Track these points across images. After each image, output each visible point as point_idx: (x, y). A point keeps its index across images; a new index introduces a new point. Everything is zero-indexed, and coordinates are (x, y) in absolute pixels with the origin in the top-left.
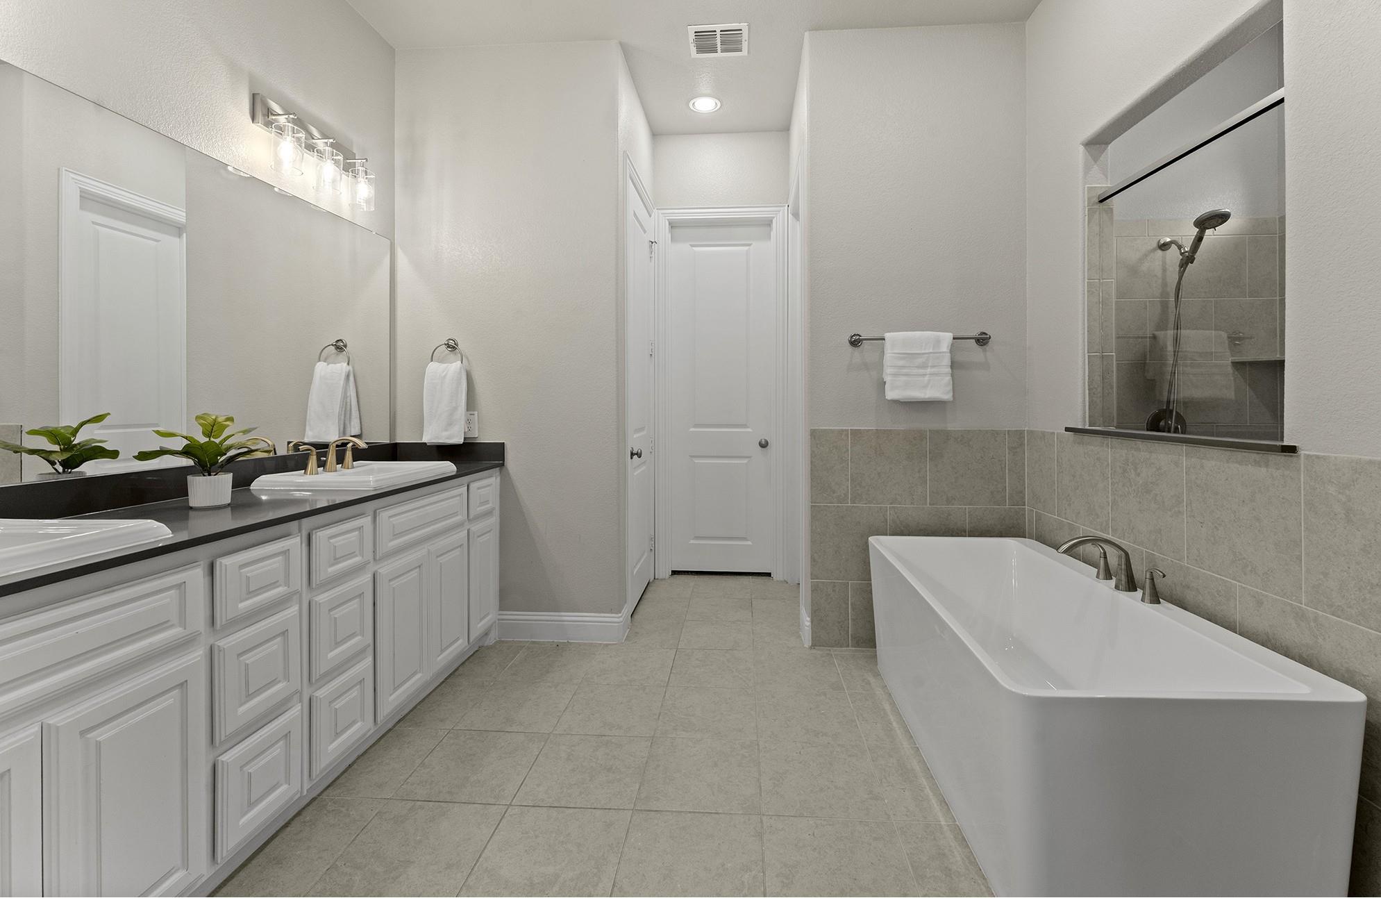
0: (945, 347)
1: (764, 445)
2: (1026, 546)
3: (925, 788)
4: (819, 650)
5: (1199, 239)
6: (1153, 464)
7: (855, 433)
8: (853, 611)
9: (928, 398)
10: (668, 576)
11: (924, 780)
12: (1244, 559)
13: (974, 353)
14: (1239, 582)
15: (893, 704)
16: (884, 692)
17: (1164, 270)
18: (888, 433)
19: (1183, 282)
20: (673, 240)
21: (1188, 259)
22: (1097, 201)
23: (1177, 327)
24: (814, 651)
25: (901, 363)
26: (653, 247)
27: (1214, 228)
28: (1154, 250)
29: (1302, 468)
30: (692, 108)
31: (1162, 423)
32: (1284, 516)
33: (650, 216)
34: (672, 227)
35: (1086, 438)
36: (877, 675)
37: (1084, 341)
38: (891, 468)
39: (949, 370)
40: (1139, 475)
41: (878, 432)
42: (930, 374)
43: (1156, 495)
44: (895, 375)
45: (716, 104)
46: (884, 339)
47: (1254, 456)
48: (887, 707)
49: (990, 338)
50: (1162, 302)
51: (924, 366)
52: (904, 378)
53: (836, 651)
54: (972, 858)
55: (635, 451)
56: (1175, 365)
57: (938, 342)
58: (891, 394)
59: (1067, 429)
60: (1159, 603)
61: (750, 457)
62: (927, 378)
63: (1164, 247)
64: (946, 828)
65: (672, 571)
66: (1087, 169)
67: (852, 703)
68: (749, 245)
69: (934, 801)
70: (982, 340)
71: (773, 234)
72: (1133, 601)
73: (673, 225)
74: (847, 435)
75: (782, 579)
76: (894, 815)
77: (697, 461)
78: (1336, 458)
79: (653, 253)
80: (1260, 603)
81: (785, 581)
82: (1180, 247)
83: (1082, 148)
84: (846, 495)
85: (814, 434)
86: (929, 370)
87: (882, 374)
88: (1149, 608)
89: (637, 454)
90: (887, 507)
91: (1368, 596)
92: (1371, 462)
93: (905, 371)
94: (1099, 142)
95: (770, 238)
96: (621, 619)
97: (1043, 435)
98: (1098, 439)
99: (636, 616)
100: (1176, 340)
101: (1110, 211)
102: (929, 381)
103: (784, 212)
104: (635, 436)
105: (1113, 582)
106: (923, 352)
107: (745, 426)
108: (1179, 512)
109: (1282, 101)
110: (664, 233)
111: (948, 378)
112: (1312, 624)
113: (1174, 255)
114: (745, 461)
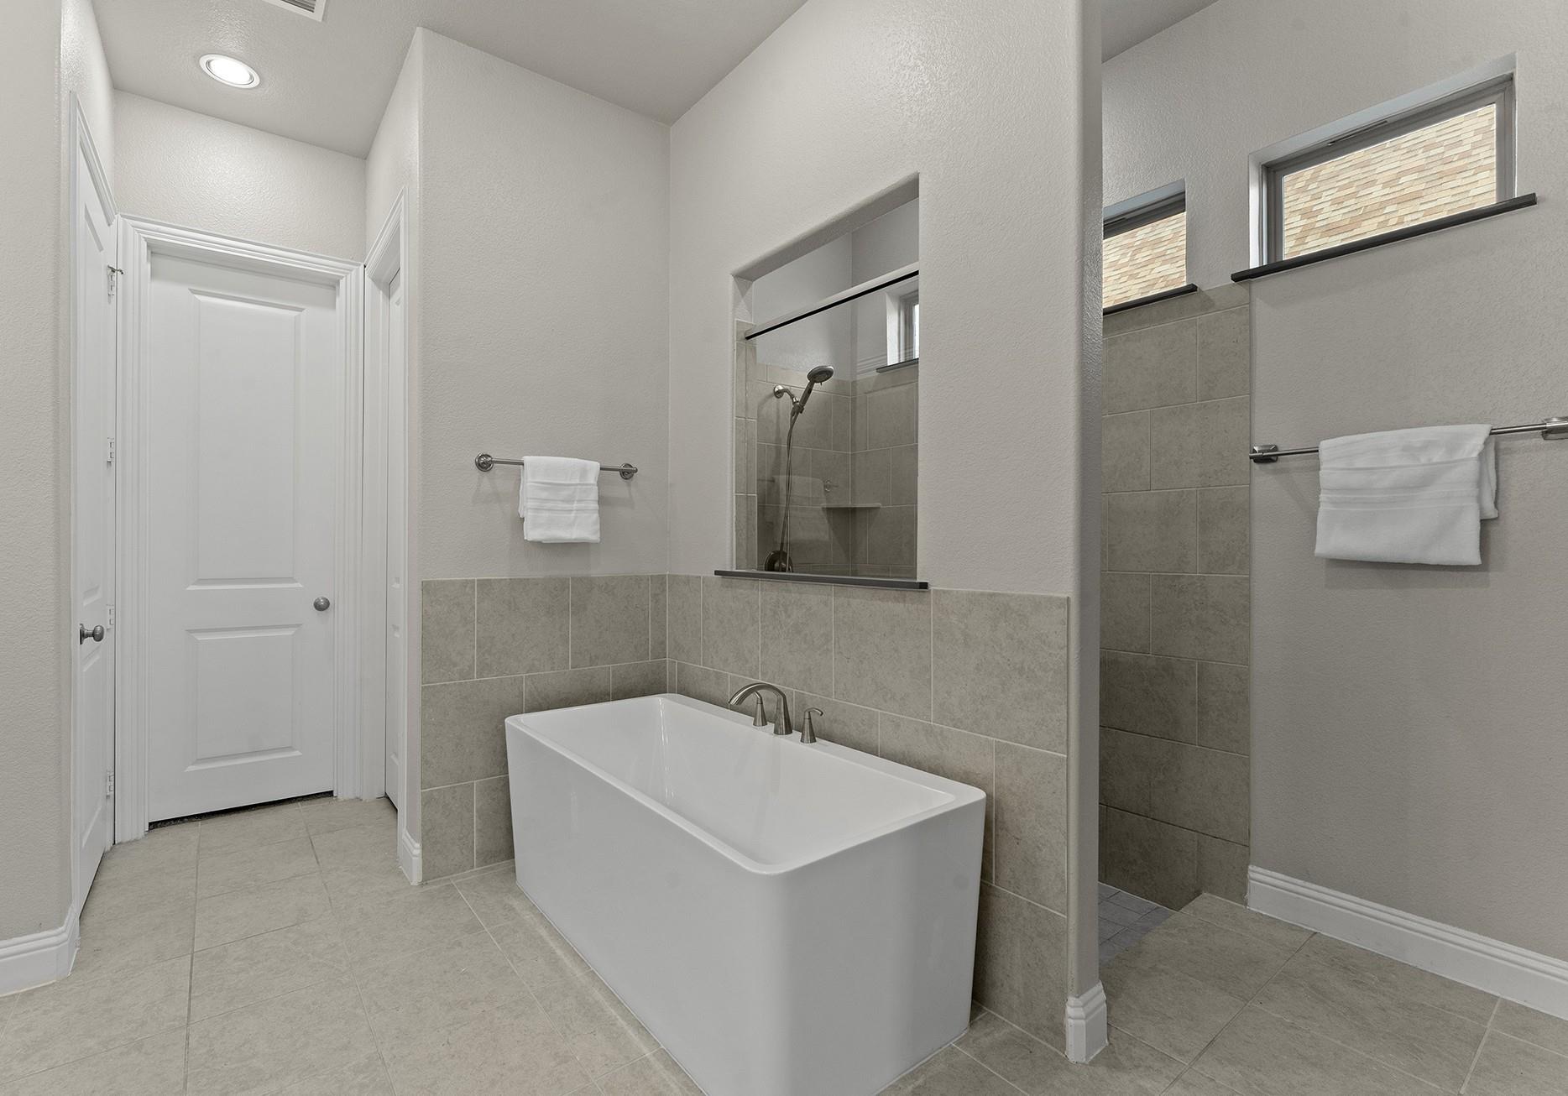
0: (592, 478)
1: (322, 607)
2: (675, 701)
3: (617, 1019)
4: (433, 884)
5: (809, 391)
6: (804, 604)
7: (484, 585)
8: (480, 818)
9: (575, 540)
10: (142, 833)
11: (612, 1011)
12: (885, 687)
13: (620, 488)
14: (880, 709)
15: (549, 927)
16: (533, 913)
17: (778, 417)
18: (524, 583)
19: (793, 430)
20: (154, 275)
21: (798, 409)
22: (743, 337)
23: (789, 473)
24: (427, 888)
25: (544, 495)
26: (114, 278)
27: (821, 382)
28: (770, 396)
29: (932, 602)
30: (204, 66)
31: (777, 565)
32: (918, 645)
33: (109, 225)
34: (152, 253)
35: (735, 581)
36: (521, 894)
37: (732, 482)
38: (528, 628)
39: (595, 506)
40: (789, 616)
41: (514, 583)
42: (577, 510)
43: (806, 635)
44: (537, 510)
45: (251, 77)
46: (523, 465)
47: (893, 593)
48: (543, 932)
49: (636, 471)
50: (776, 447)
51: (569, 500)
52: (546, 514)
53: (457, 878)
54: (689, 1082)
55: (89, 629)
56: (787, 508)
57: (584, 472)
58: (531, 534)
59: (717, 573)
60: (815, 741)
61: (298, 625)
62: (573, 515)
63: (779, 394)
64: (652, 1059)
65: (150, 824)
66: (736, 303)
67: (499, 943)
68: (301, 310)
69: (631, 1032)
70: (627, 473)
71: (340, 301)
72: (792, 743)
73: (155, 250)
74: (473, 587)
75: (352, 797)
76: (592, 1071)
77: (200, 638)
78: (957, 592)
79: (114, 289)
80: (898, 726)
81: (357, 798)
82: (792, 397)
83: (731, 279)
84: (471, 667)
85: (427, 588)
86: (575, 505)
87: (517, 509)
88: (807, 747)
89: (93, 635)
90: (522, 677)
91: (979, 707)
92: (982, 594)
93: (549, 505)
94: (747, 276)
95: (335, 308)
96: (65, 936)
97: (688, 580)
98: (748, 582)
99: (88, 920)
100: (789, 485)
101: (754, 349)
102: (576, 517)
103: (357, 276)
104: (85, 604)
105: (771, 726)
106: (568, 482)
107: (291, 580)
108: (828, 650)
109: (916, 273)
110: (137, 262)
111: (596, 516)
112: (939, 738)
113: (786, 403)
114: (289, 633)
